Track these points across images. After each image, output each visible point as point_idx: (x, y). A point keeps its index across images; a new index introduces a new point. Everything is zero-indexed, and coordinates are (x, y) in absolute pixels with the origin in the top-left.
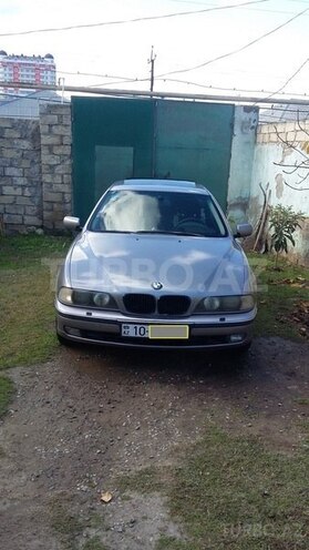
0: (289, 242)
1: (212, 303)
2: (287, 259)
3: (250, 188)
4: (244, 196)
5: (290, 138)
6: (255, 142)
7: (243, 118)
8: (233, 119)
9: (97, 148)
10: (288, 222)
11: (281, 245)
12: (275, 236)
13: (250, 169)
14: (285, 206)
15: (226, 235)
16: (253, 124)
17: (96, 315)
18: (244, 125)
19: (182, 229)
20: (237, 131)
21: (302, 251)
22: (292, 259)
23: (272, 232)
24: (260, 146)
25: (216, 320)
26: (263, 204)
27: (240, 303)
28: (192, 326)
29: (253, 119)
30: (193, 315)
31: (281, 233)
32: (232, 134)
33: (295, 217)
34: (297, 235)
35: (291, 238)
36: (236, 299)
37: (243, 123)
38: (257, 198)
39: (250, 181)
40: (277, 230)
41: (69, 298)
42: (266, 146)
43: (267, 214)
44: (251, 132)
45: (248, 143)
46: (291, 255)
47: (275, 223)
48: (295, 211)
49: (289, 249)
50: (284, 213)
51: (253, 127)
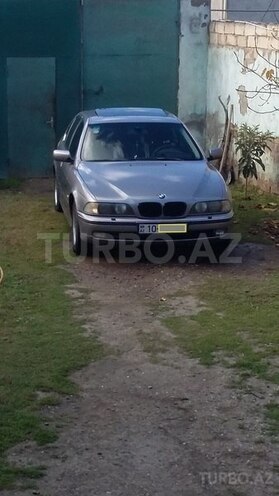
0: (258, 167)
1: (201, 207)
2: (258, 189)
3: (205, 100)
4: (199, 113)
5: (251, 43)
6: (209, 43)
7: (191, 14)
8: (179, 15)
9: (9, 61)
10: (255, 143)
11: (249, 171)
12: (242, 161)
13: (205, 77)
14: (251, 125)
15: (201, 159)
16: (204, 21)
17: (118, 220)
18: (193, 22)
19: (163, 155)
20: (185, 29)
21: (274, 177)
22: (263, 188)
23: (239, 156)
24: (214, 49)
25: (206, 219)
26: (224, 122)
27: (221, 207)
28: (189, 223)
29: (204, 14)
30: (188, 216)
31: (249, 157)
32: (179, 35)
33: (263, 138)
34: (266, 157)
35: (260, 162)
36: (218, 204)
37: (192, 20)
38: (216, 115)
39: (205, 93)
40: (244, 153)
41: (95, 211)
42: (223, 50)
43: (230, 134)
44: (202, 31)
45: (199, 44)
46: (262, 182)
47: (241, 145)
48: (262, 130)
49: (260, 176)
50: (251, 133)
51: (204, 25)
